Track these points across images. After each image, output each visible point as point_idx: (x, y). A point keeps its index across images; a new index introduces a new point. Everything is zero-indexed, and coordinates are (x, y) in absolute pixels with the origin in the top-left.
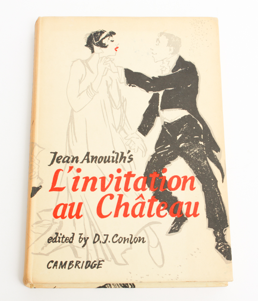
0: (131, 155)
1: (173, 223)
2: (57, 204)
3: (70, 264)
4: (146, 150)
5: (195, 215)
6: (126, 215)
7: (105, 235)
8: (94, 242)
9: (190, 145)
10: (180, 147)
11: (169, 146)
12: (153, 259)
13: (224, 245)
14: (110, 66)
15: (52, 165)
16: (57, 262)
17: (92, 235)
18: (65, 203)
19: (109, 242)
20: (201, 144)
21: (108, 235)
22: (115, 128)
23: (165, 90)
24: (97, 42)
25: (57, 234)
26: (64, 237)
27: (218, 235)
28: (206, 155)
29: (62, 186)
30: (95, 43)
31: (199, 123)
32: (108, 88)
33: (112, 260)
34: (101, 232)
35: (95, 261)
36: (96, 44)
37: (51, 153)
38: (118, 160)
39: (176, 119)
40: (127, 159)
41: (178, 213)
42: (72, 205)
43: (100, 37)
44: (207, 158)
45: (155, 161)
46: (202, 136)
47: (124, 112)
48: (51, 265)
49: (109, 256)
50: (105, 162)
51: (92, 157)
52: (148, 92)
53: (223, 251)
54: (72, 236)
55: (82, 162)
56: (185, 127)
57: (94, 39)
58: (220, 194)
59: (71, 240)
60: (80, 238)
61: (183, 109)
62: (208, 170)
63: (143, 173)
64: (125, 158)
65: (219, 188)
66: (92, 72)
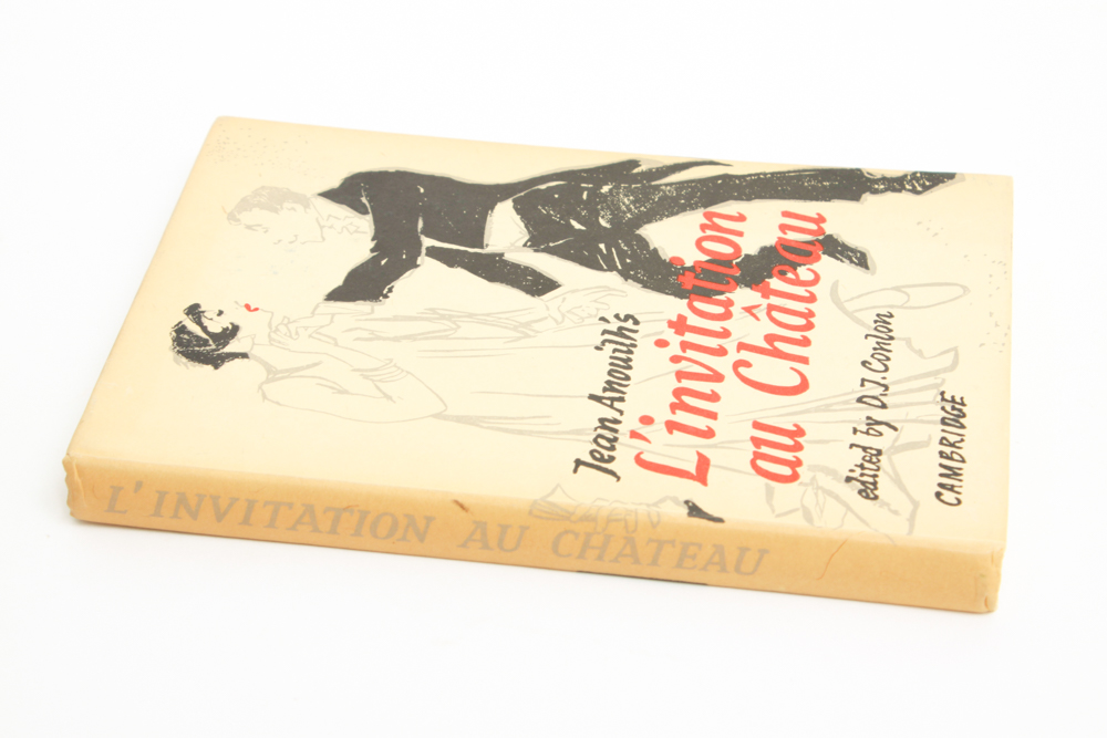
0: (617, 316)
1: (838, 259)
2: (753, 472)
3: (948, 458)
4: (607, 288)
5: (820, 219)
6: (806, 342)
7: (862, 385)
8: (884, 406)
9: (609, 208)
10: (608, 226)
11: (602, 246)
12: (944, 303)
13: (911, 181)
14: (306, 328)
15: (618, 474)
16: (941, 485)
17: (861, 409)
18: (752, 457)
19: (884, 378)
20: (611, 190)
21: (863, 380)
22: (520, 338)
23: (422, 233)
24: (211, 342)
25: (849, 479)
26: (862, 467)
27: (882, 187)
28: (643, 185)
29: (696, 458)
30: (214, 347)
31: (543, 187)
32: (379, 338)
33: (942, 376)
34: (853, 392)
35: (943, 408)
36: (217, 346)
37: (575, 471)
38: (628, 342)
39: (522, 225)
40: (629, 325)
41: (810, 248)
42: (757, 442)
43: (197, 336)
44: (653, 183)
45: (643, 276)
46: (583, 185)
47: (471, 315)
48: (948, 496)
49: (931, 381)
50: (630, 368)
51: (605, 390)
52: (417, 266)
53: (927, 184)
54: (860, 450)
55: (621, 413)
56: (548, 213)
57: (197, 349)
58: (765, 174)
59: (874, 452)
60: (867, 433)
61: (492, 209)
62: (691, 187)
63: (678, 300)
64: (620, 328)
65: (746, 173)
66: (316, 364)
